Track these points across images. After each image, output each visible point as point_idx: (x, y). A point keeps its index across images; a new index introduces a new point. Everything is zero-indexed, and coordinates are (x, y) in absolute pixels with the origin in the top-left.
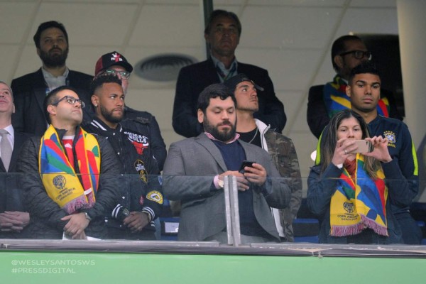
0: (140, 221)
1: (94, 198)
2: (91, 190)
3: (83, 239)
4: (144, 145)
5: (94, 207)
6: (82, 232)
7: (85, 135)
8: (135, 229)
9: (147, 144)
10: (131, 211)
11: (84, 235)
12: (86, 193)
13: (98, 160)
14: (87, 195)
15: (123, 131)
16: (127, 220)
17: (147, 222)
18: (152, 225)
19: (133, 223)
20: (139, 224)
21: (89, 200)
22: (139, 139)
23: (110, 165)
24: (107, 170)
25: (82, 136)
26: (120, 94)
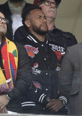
0: (57, 106)
1: (13, 85)
2: (10, 80)
3: (5, 113)
4: (62, 53)
5: (13, 91)
6: (4, 107)
7: (8, 42)
8: (54, 111)
9: (64, 53)
10: (51, 98)
11: (6, 110)
12: (7, 81)
13: (16, 59)
14: (8, 83)
15: (48, 43)
16: (48, 105)
17: (62, 106)
18: (66, 108)
19: (52, 107)
20: (56, 108)
21: (9, 86)
22: (59, 49)
23: (24, 63)
24: (22, 66)
25: (6, 43)
26: (43, 16)
